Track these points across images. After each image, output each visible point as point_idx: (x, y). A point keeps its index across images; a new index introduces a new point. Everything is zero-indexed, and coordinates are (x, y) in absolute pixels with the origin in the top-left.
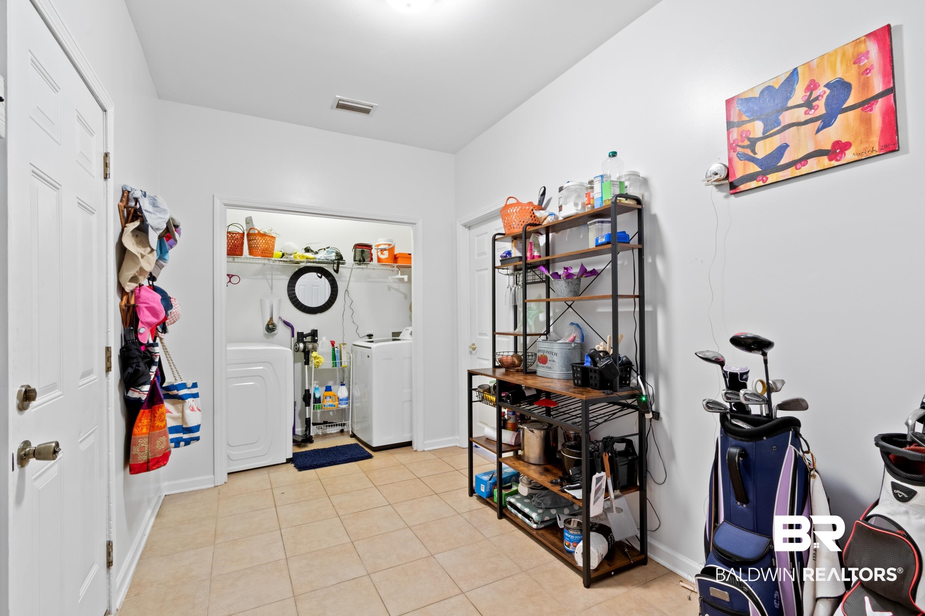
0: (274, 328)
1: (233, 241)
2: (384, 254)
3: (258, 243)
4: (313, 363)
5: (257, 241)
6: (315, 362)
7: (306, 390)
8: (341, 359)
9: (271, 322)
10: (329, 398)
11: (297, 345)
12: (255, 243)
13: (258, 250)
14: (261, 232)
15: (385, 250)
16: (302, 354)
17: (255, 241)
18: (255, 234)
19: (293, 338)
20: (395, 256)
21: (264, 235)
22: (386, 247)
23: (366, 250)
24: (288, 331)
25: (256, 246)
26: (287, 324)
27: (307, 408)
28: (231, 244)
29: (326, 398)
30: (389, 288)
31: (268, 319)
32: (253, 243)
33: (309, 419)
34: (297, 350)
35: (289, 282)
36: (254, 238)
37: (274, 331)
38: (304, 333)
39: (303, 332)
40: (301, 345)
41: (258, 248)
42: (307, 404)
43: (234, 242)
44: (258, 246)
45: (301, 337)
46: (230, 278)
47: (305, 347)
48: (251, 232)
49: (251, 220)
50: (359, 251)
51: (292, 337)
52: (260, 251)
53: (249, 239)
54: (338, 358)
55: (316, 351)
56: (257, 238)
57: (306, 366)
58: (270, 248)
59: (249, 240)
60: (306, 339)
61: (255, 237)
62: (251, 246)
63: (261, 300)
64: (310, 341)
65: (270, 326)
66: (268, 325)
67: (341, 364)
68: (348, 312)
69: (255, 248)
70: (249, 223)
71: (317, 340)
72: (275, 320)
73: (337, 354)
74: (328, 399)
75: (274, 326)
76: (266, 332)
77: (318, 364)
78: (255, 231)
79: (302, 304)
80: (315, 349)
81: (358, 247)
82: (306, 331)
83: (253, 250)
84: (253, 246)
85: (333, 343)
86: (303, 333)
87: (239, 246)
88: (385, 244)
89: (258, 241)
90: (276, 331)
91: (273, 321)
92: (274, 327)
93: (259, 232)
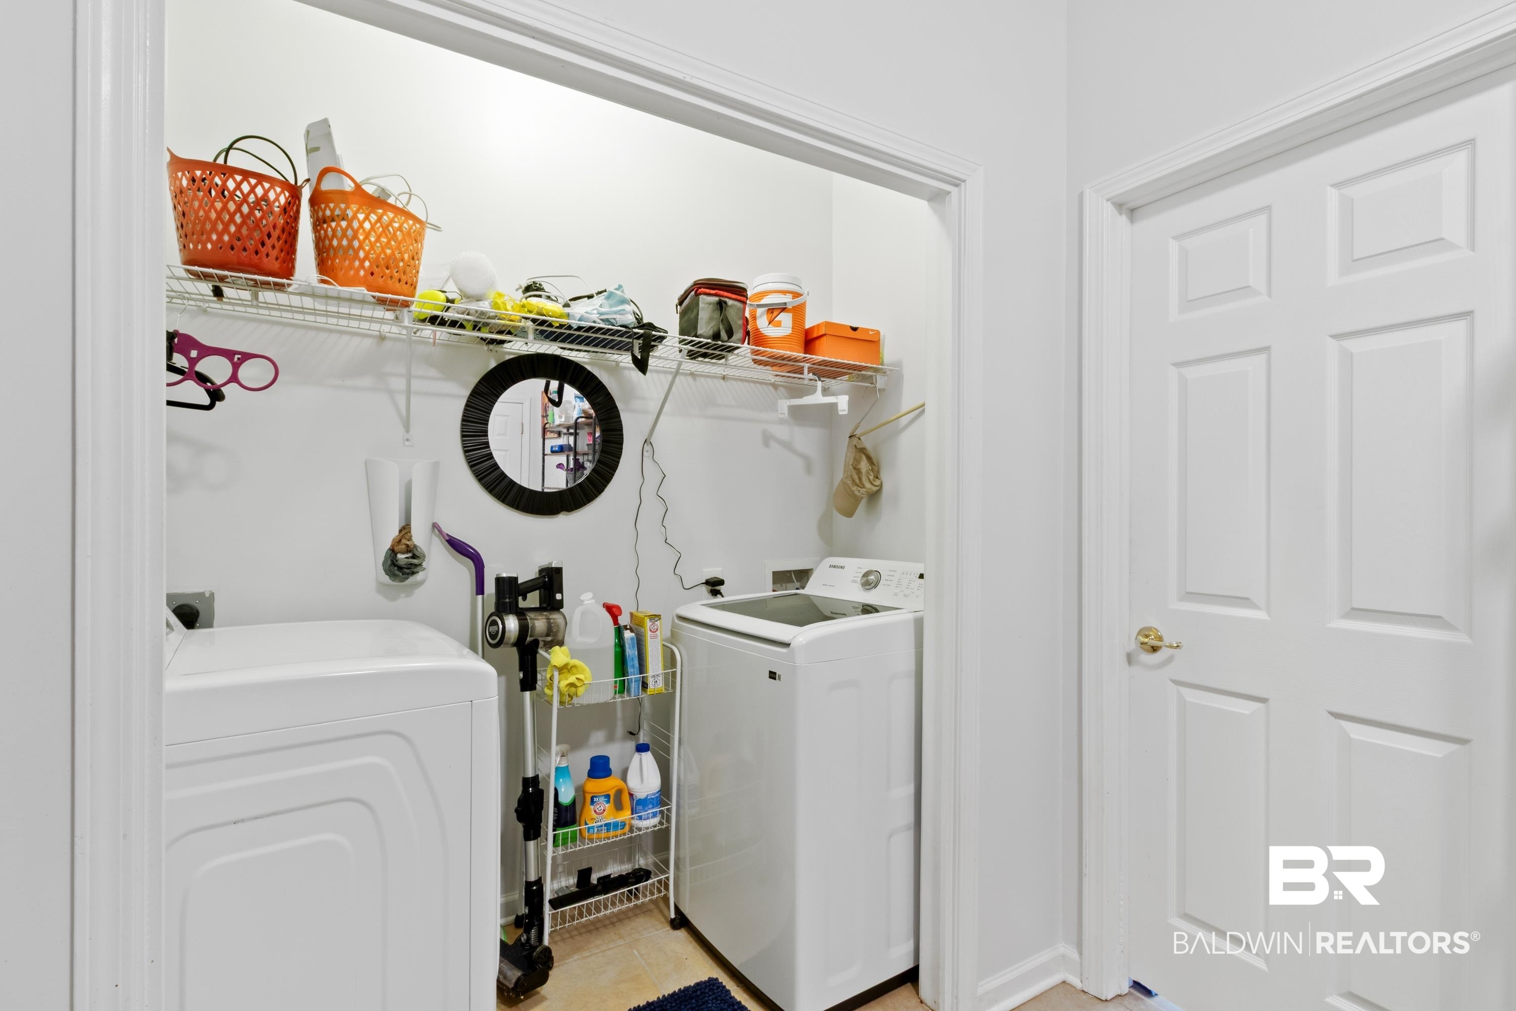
0: (416, 566)
1: (245, 209)
2: (779, 324)
3: (355, 233)
4: (555, 689)
5: (349, 225)
6: (564, 683)
7: (526, 782)
8: (642, 668)
9: (404, 541)
10: (602, 799)
11: (494, 623)
12: (344, 231)
13: (357, 263)
14: (370, 189)
15: (783, 309)
16: (513, 655)
17: (344, 224)
18: (342, 195)
19: (480, 597)
20: (807, 332)
21: (377, 202)
22: (787, 299)
23: (730, 302)
24: (464, 571)
25: (345, 242)
26: (457, 546)
27: (532, 844)
28: (238, 219)
29: (592, 802)
30: (767, 439)
31: (394, 532)
32: (334, 231)
33: (539, 883)
34: (496, 640)
35: (467, 405)
36: (337, 212)
37: (413, 573)
38: (520, 581)
39: (515, 576)
40: (512, 623)
41: (356, 252)
42: (533, 830)
43: (251, 212)
44: (356, 244)
45: (510, 594)
46: (236, 367)
47: (524, 629)
48: (328, 184)
49: (328, 136)
50: (710, 304)
51: (477, 594)
52: (362, 266)
53: (320, 214)
54: (633, 666)
55: (561, 644)
56: (350, 213)
57: (527, 694)
58: (402, 260)
59: (318, 223)
60: (525, 599)
61: (343, 206)
62: (327, 242)
63: (368, 466)
64: (538, 606)
65: (400, 556)
66: (393, 552)
67: (645, 686)
68: (652, 510)
69: (341, 252)
70: (317, 149)
71: (561, 601)
72: (420, 536)
73: (631, 652)
74: (602, 805)
75: (414, 557)
76: (386, 579)
77: (573, 689)
78: (342, 181)
79: (511, 481)
80: (555, 639)
81: (708, 291)
82: (526, 574)
83: (333, 260)
84: (335, 243)
85: (613, 611)
86: (516, 579)
87: (275, 234)
88: (784, 292)
89: (356, 225)
90: (421, 573)
91: (410, 539)
92: (415, 561)
93: (358, 186)
